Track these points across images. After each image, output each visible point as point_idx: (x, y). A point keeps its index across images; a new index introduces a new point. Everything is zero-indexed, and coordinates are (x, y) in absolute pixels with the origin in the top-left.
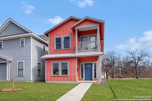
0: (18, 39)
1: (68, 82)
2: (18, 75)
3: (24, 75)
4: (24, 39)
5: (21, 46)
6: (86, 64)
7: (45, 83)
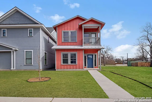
0: (27, 28)
1: (77, 69)
2: (25, 64)
3: (32, 64)
4: (33, 29)
5: (29, 36)
6: (88, 55)
7: (55, 71)
